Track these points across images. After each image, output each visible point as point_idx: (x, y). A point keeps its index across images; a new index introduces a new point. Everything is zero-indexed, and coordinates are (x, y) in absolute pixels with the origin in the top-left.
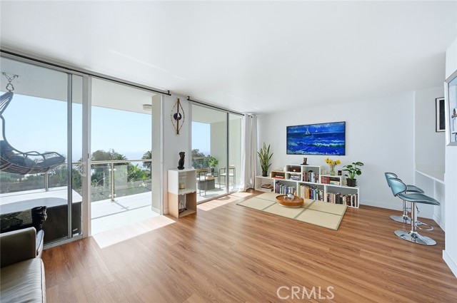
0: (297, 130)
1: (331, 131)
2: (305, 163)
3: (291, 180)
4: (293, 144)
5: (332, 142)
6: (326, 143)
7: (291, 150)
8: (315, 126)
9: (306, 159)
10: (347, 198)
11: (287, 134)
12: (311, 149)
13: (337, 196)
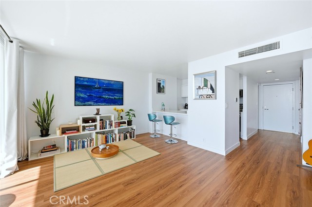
0: (87, 81)
1: (115, 87)
2: (97, 114)
3: (86, 132)
4: (82, 95)
5: (116, 96)
6: (112, 96)
8: (103, 81)
9: (98, 110)
10: (130, 135)
11: (75, 84)
12: (100, 101)
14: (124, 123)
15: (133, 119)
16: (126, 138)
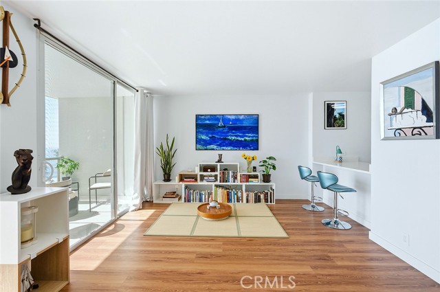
0: (209, 120)
1: (246, 124)
2: (220, 161)
3: (205, 183)
4: (204, 137)
5: (247, 136)
6: (241, 137)
7: (201, 144)
8: (229, 117)
9: (220, 156)
10: (265, 196)
11: (197, 125)
12: (225, 143)
13: (256, 194)
14: (256, 177)
15: (271, 172)
16: (258, 200)
